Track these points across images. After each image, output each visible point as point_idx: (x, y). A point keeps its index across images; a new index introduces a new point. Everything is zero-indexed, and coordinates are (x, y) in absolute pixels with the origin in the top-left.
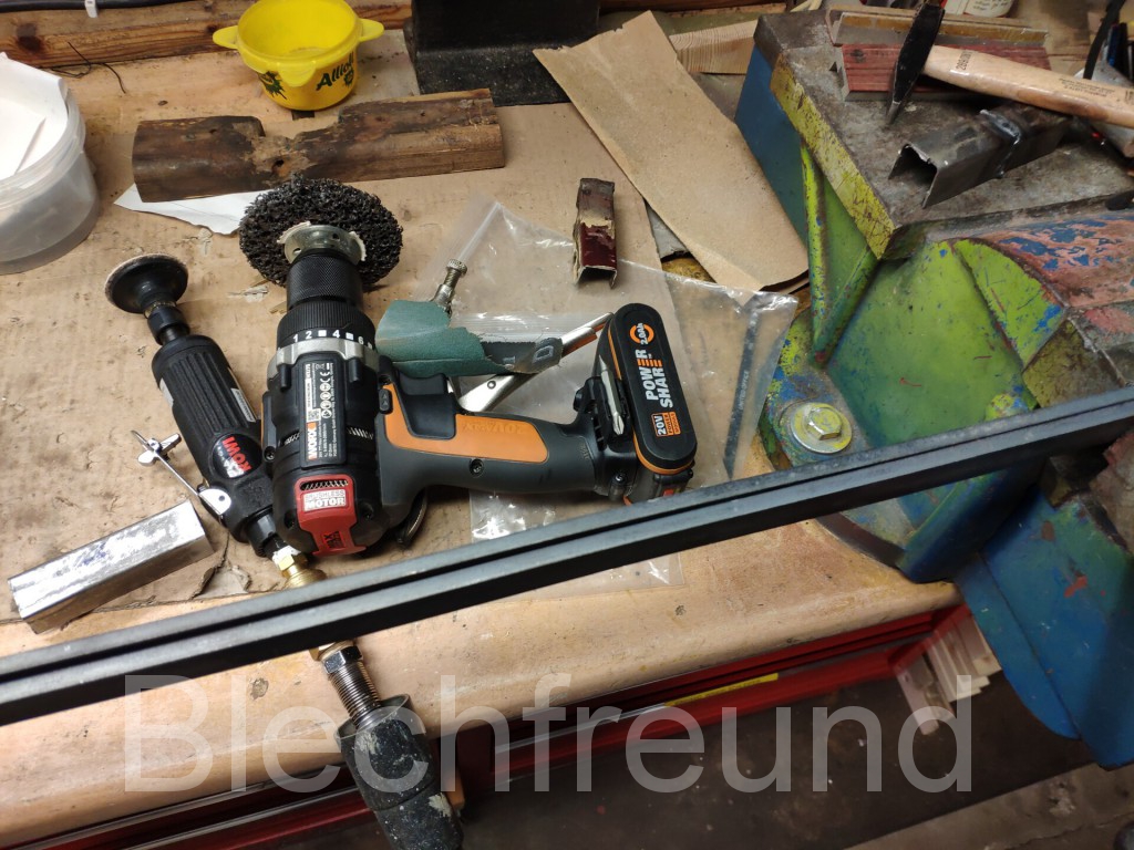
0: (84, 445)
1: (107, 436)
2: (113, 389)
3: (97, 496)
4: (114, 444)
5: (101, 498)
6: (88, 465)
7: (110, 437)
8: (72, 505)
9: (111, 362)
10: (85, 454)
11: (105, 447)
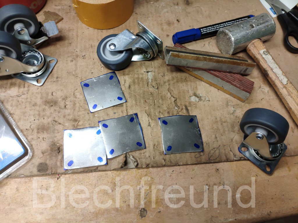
0: (63, 97)
1: (73, 94)
2: (74, 73)
3: (70, 120)
4: (76, 97)
5: (72, 121)
6: (65, 106)
7: (74, 94)
8: (60, 124)
9: (72, 61)
10: (64, 101)
11: (72, 98)
